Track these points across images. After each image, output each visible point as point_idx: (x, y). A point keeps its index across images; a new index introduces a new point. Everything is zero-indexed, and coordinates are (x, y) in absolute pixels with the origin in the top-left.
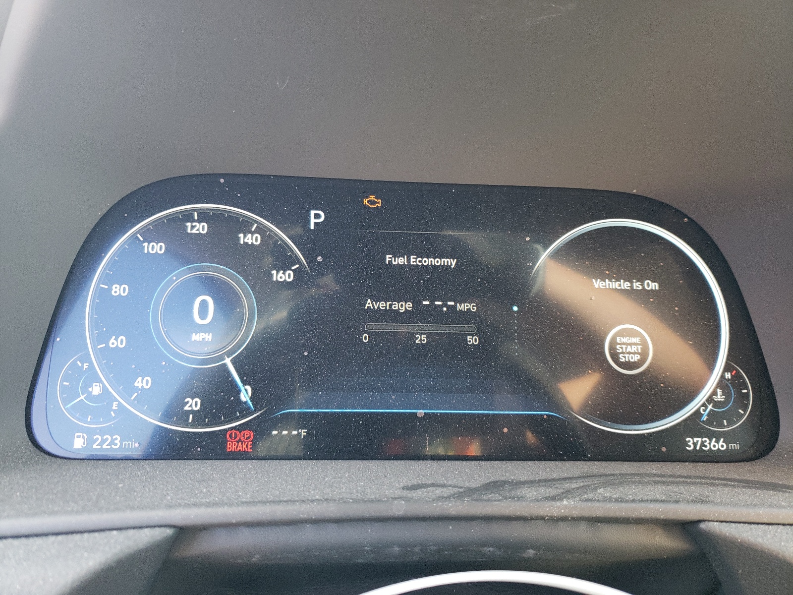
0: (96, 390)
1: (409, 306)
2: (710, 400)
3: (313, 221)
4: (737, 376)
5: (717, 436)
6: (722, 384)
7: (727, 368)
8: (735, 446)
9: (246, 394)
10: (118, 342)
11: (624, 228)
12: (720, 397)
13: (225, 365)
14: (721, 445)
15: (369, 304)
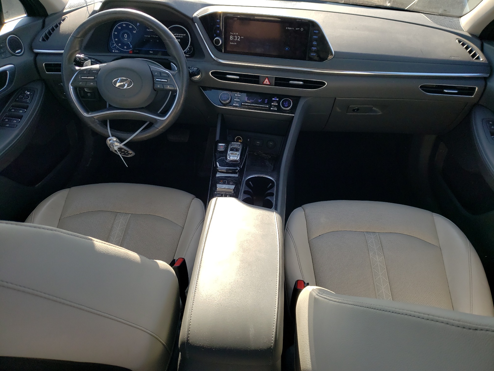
0: (115, 45)
1: (150, 36)
2: (187, 50)
3: (138, 25)
4: (191, 47)
5: (188, 54)
6: (189, 48)
7: (190, 46)
8: (190, 56)
9: (131, 46)
10: (116, 40)
11: (184, 29)
12: (188, 49)
13: (128, 43)
14: (188, 56)
15: (145, 36)
